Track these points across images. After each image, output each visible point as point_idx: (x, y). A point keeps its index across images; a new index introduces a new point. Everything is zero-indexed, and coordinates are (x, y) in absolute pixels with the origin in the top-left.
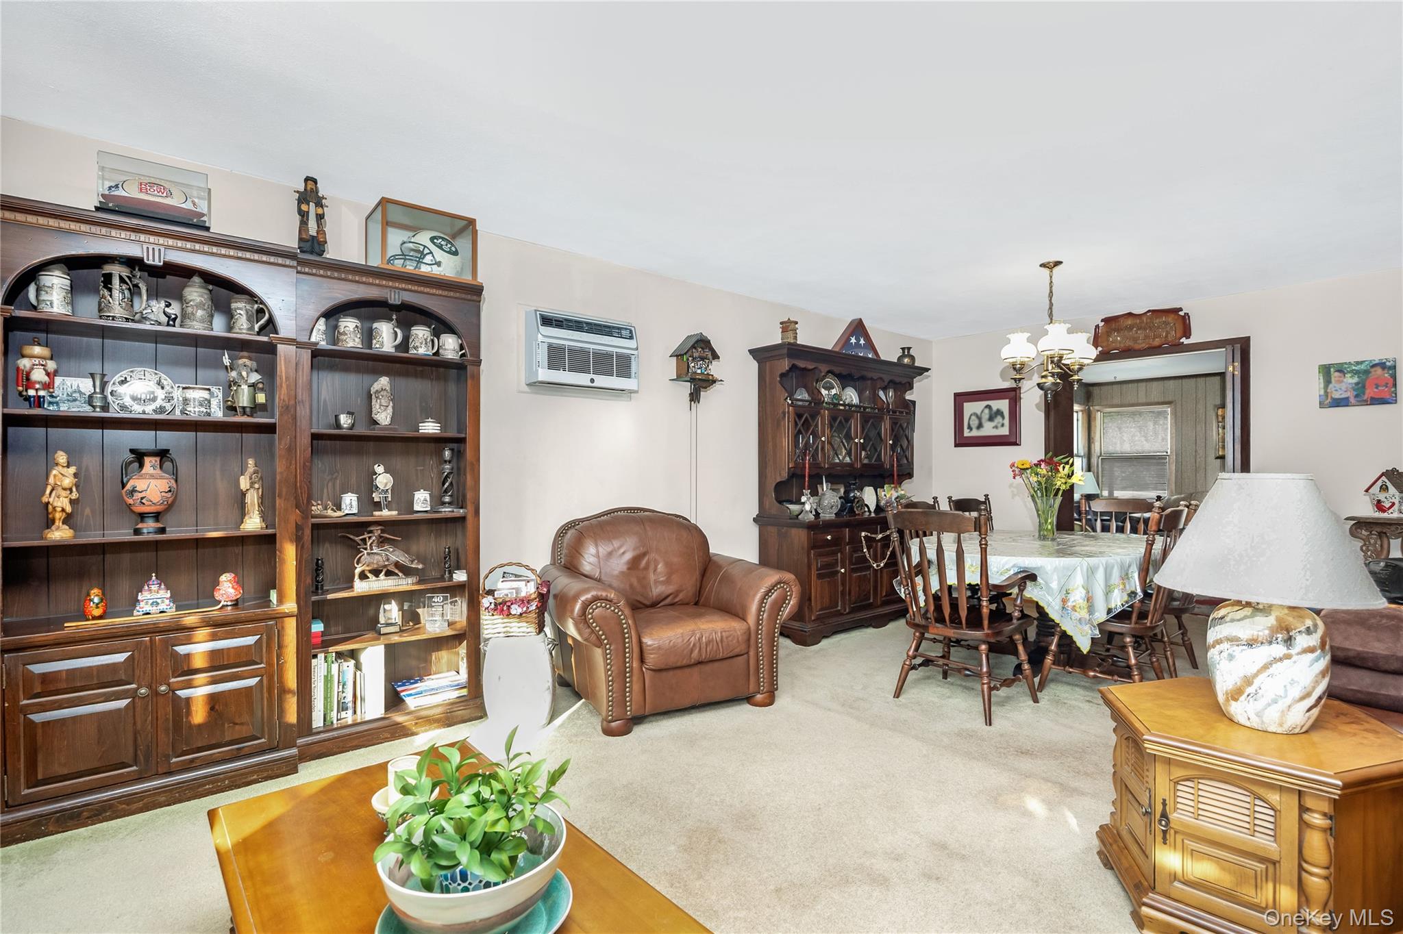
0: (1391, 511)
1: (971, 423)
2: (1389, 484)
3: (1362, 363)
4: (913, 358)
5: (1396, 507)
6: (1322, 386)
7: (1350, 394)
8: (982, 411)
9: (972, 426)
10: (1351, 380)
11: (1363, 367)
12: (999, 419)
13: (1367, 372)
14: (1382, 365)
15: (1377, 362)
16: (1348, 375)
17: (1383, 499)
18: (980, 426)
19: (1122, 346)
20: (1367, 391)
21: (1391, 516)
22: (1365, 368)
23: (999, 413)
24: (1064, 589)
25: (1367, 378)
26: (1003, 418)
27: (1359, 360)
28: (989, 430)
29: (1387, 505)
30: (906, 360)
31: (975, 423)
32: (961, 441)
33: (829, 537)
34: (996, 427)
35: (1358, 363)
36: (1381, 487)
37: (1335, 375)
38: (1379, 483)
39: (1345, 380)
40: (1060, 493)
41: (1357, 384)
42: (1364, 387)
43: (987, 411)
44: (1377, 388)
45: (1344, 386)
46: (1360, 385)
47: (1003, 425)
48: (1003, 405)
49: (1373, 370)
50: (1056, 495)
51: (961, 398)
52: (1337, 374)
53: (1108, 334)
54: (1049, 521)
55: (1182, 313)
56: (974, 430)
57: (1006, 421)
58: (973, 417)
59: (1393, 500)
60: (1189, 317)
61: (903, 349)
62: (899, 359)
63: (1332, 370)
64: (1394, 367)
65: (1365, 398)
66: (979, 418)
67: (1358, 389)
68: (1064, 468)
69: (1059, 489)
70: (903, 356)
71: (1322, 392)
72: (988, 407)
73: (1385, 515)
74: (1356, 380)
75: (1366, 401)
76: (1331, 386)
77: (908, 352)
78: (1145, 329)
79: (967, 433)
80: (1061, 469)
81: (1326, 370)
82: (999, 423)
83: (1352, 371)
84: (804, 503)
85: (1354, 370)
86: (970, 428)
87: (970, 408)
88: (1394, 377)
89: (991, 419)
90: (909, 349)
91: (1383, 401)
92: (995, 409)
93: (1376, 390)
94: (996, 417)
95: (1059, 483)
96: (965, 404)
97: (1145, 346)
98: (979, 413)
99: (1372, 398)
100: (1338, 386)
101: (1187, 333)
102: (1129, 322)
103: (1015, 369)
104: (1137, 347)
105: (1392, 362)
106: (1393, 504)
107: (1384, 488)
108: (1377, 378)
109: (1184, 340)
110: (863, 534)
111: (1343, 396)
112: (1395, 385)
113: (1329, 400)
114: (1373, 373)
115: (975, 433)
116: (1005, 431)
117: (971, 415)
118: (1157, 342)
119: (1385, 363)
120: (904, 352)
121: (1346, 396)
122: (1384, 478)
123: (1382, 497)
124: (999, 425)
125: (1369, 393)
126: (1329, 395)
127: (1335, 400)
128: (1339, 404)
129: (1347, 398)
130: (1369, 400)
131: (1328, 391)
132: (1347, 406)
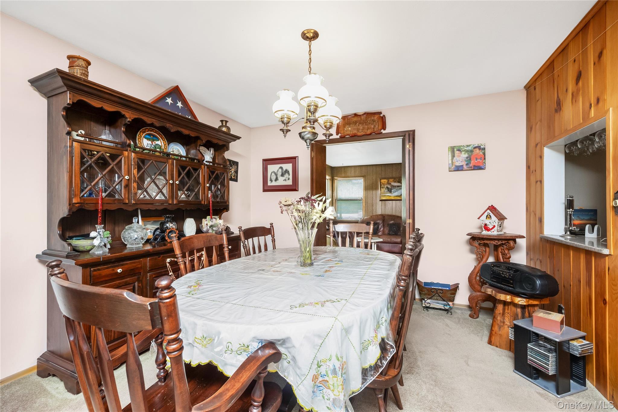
0: (493, 230)
1: (272, 177)
2: (491, 214)
3: (469, 146)
4: (229, 128)
5: (496, 228)
6: (450, 158)
7: (464, 163)
8: (278, 171)
9: (272, 179)
10: (464, 155)
11: (470, 148)
12: (286, 175)
13: (472, 151)
14: (479, 147)
15: (477, 145)
16: (463, 153)
17: (488, 223)
18: (277, 179)
19: (351, 133)
20: (472, 162)
21: (493, 233)
22: (471, 149)
23: (287, 171)
24: (316, 362)
25: (472, 155)
26: (289, 174)
27: (468, 145)
28: (281, 182)
29: (491, 227)
30: (224, 129)
31: (274, 177)
32: (267, 189)
33: (119, 271)
34: (285, 180)
35: (468, 146)
36: (487, 216)
37: (457, 153)
38: (486, 214)
39: (461, 155)
40: (316, 225)
41: (467, 158)
42: (470, 159)
43: (280, 170)
44: (476, 160)
45: (461, 159)
46: (469, 158)
47: (289, 179)
48: (288, 167)
49: (474, 150)
50: (313, 227)
51: (267, 162)
52: (458, 152)
53: (344, 126)
54: (308, 249)
55: (382, 115)
56: (274, 181)
57: (291, 177)
58: (273, 174)
59: (494, 224)
60: (385, 117)
61: (222, 121)
62: (220, 127)
63: (455, 149)
64: (484, 149)
65: (471, 166)
66: (276, 175)
67: (467, 160)
68: (319, 204)
69: (314, 223)
70: (222, 126)
71: (450, 162)
72: (281, 168)
73: (489, 233)
74: (466, 155)
75: (471, 167)
76: (455, 158)
77: (226, 124)
78: (363, 124)
79: (269, 184)
80: (316, 205)
81: (452, 149)
82: (286, 177)
83: (465, 150)
84: (93, 238)
85: (466, 150)
86: (271, 180)
87: (272, 168)
88: (484, 154)
89: (282, 175)
90: (226, 122)
91: (480, 168)
92: (284, 169)
93: (476, 161)
94: (285, 174)
95: (314, 218)
96: (268, 166)
97: (362, 133)
98: (276, 172)
99: (474, 166)
100: (458, 159)
101: (384, 128)
102: (355, 119)
103: (283, 122)
104: (359, 134)
105: (483, 146)
106: (494, 226)
107: (489, 217)
108: (476, 155)
109: (382, 131)
110: (168, 260)
111: (460, 164)
112: (485, 159)
113: (454, 166)
114: (475, 152)
115: (274, 183)
116: (290, 182)
117: (272, 173)
118: (369, 132)
119: (480, 146)
120: (222, 124)
121: (462, 164)
122: (488, 211)
123: (487, 222)
124: (287, 179)
125: (473, 163)
126: (454, 164)
127: (456, 166)
128: (459, 169)
129: (462, 166)
130: (473, 167)
131: (453, 161)
132: (462, 170)
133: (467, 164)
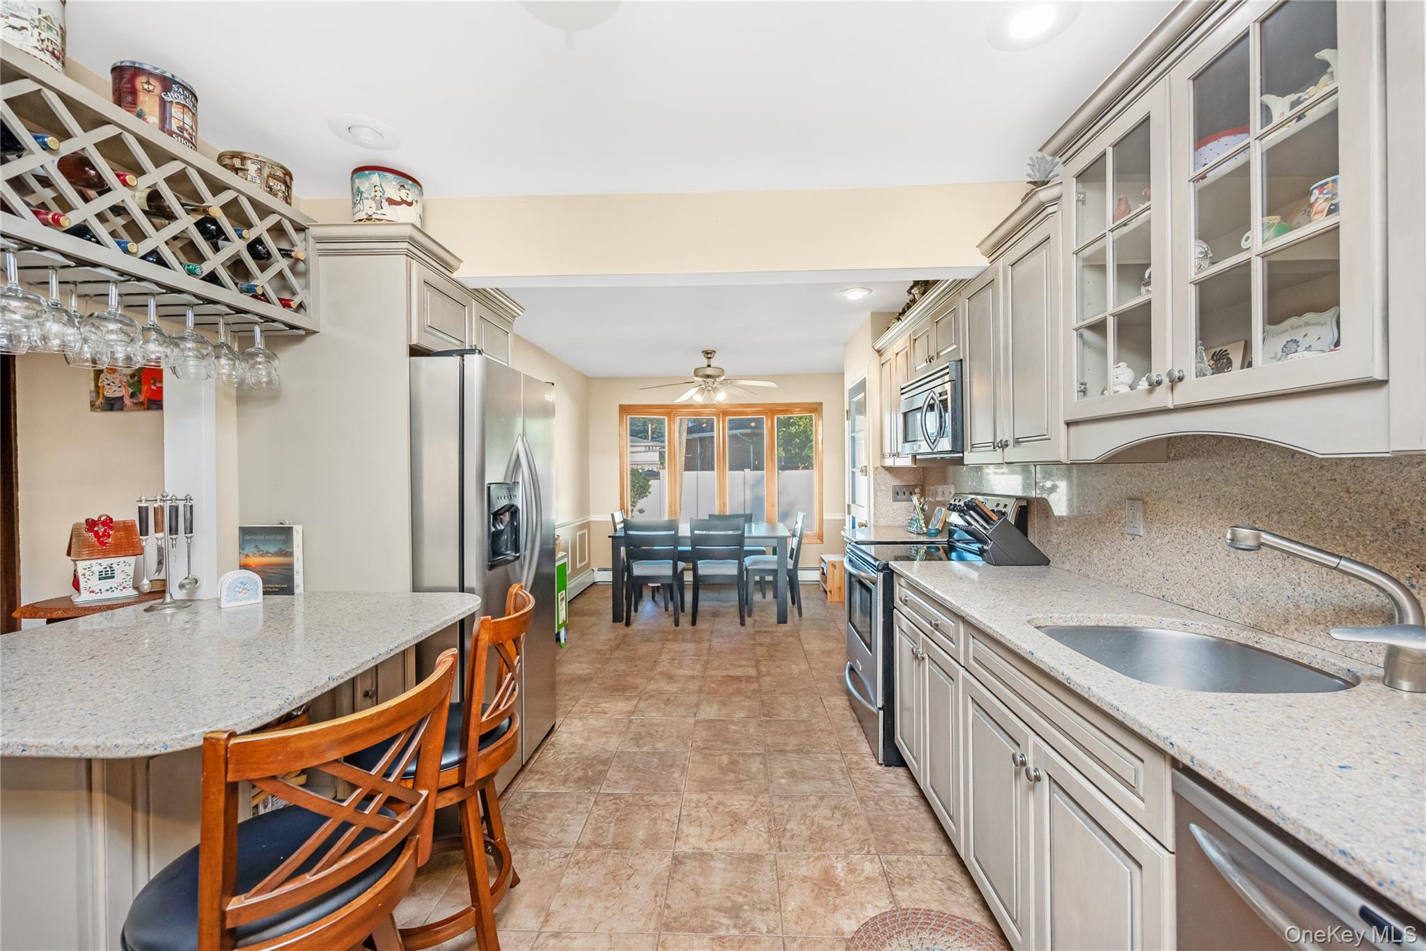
7: (125, 392)
20: (144, 388)
42: (140, 382)
45: (117, 378)
65: (141, 398)
75: (140, 403)
76: (102, 377)
93: (153, 387)
99: (150, 400)
100: (111, 378)
111: (117, 394)
113: (101, 399)
121: (121, 394)
125: (146, 392)
126: (101, 390)
127: (107, 399)
128: (113, 405)
129: (121, 398)
130: (146, 402)
131: (99, 385)
132: (121, 409)
133: (133, 395)
